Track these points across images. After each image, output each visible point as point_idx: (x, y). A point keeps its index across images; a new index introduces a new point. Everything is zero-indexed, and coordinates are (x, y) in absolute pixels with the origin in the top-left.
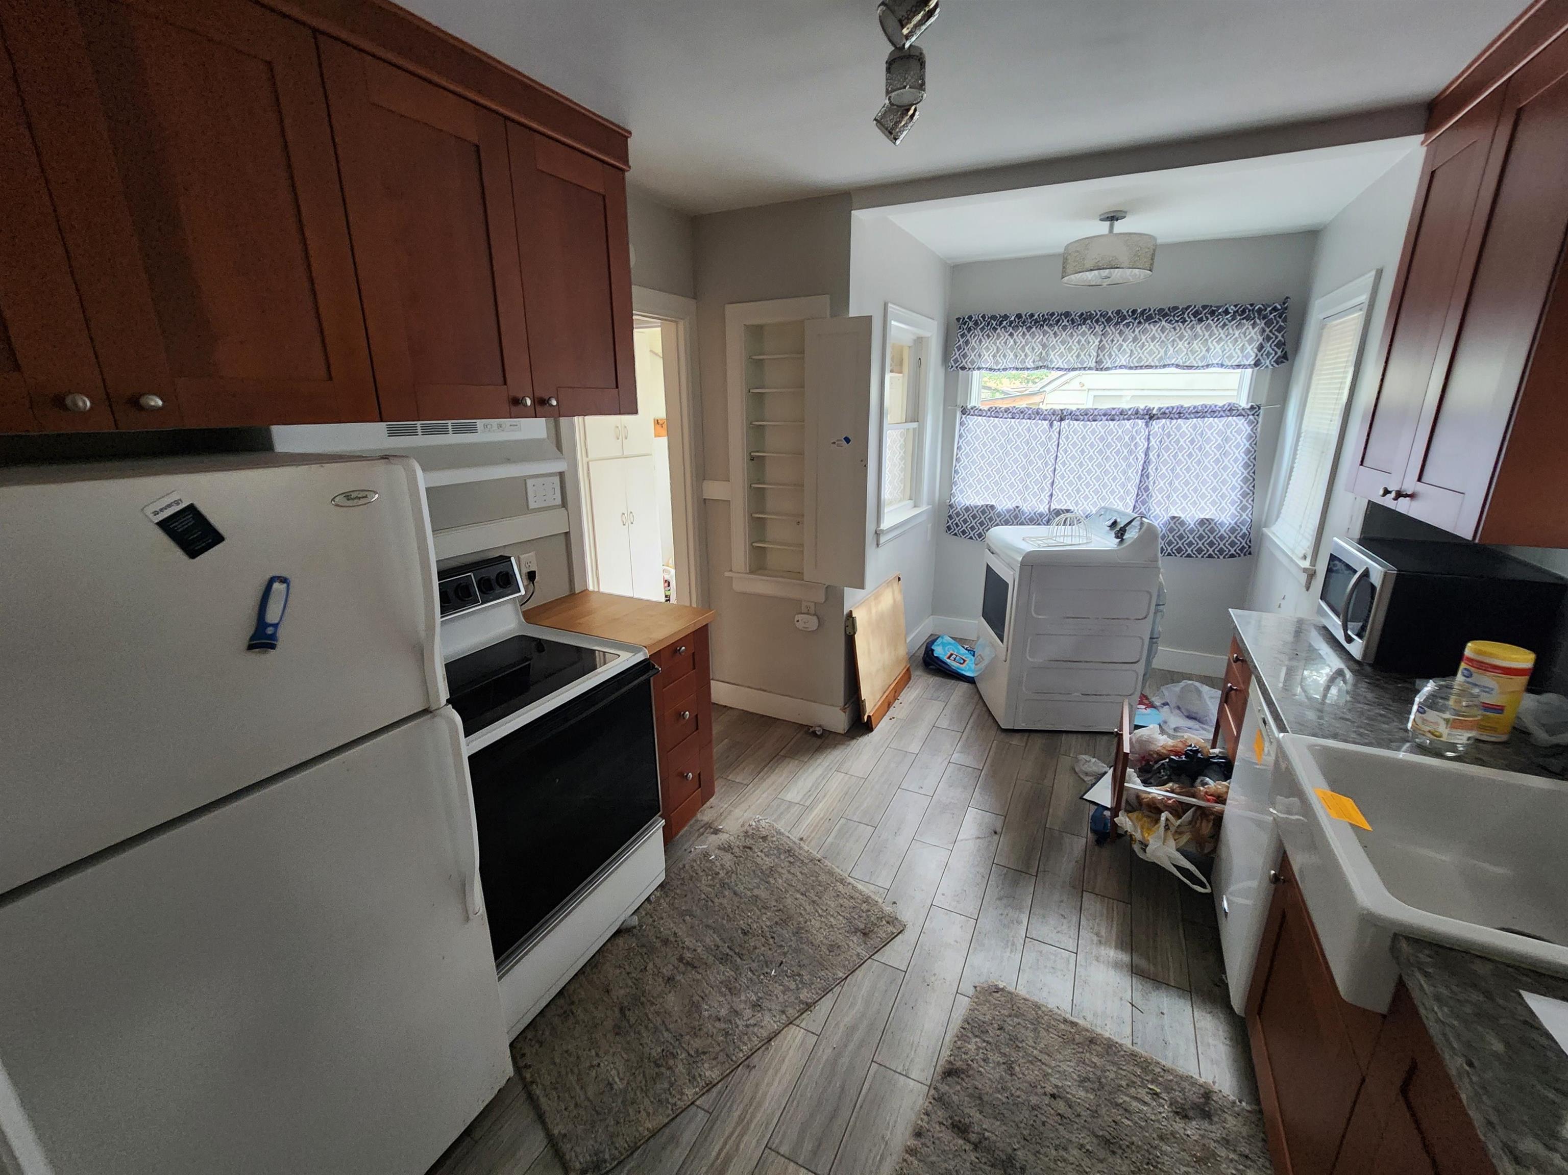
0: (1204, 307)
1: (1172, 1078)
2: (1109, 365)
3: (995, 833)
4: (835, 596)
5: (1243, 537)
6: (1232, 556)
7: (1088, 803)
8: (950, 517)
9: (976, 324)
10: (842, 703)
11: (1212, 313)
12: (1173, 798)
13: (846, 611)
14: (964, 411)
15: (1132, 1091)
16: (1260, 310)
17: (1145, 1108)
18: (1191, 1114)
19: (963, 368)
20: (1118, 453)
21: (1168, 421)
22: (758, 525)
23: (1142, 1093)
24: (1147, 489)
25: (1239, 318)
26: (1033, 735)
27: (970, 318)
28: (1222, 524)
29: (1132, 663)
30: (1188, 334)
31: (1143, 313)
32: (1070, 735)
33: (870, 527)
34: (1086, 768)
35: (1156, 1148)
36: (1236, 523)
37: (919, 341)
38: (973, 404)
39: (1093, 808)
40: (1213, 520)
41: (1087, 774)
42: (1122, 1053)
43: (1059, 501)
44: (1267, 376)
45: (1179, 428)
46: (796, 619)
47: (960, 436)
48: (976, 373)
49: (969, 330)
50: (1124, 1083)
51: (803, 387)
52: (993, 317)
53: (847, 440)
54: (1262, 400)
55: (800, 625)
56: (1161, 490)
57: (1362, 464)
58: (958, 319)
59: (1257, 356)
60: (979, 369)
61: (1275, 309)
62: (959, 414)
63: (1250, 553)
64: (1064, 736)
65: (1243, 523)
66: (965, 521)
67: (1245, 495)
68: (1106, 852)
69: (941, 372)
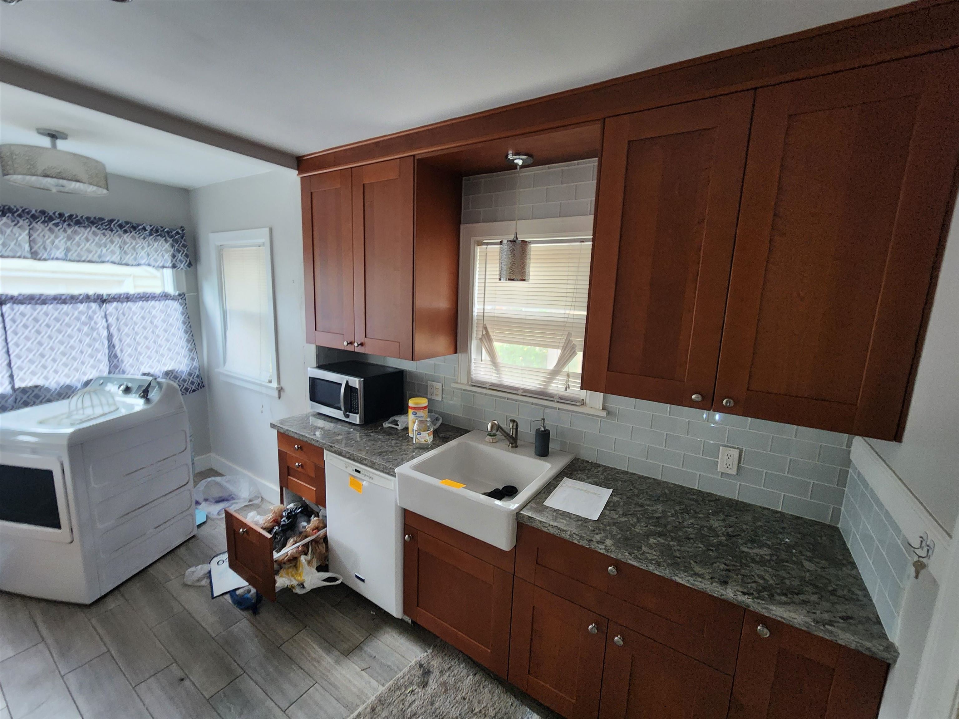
0: (127, 223)
1: (407, 677)
2: (45, 256)
3: (182, 680)
5: (198, 376)
6: (194, 391)
7: (221, 597)
11: (134, 228)
12: (299, 545)
15: (407, 704)
16: (168, 232)
17: (417, 703)
18: (426, 680)
20: (79, 330)
21: (120, 304)
23: (410, 698)
24: (116, 356)
25: (155, 235)
26: (122, 589)
28: (182, 372)
29: (185, 485)
30: (117, 240)
31: (71, 216)
32: (155, 566)
34: (195, 577)
35: (436, 711)
36: (190, 369)
39: (228, 597)
40: (174, 370)
41: (199, 580)
42: (386, 695)
43: (22, 380)
44: (183, 274)
45: (130, 309)
50: (401, 706)
54: (184, 290)
56: (130, 356)
57: (316, 330)
59: (172, 261)
61: (178, 233)
63: (204, 386)
64: (151, 570)
65: (195, 368)
67: (191, 350)
68: (265, 614)
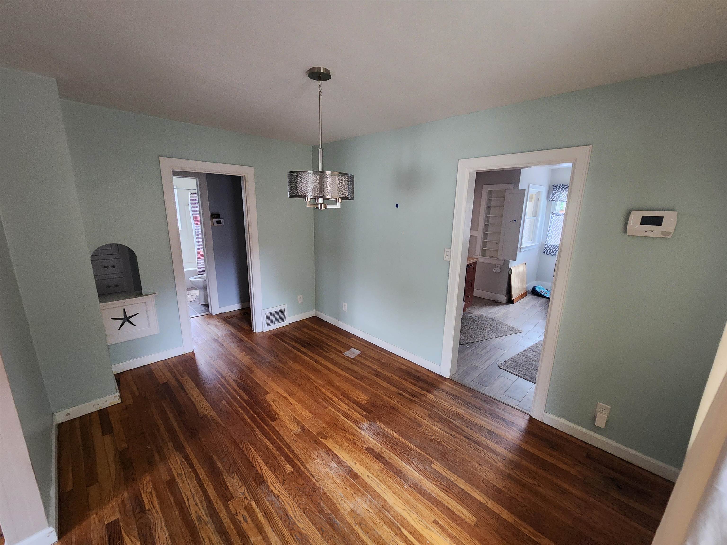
4: (506, 263)
8: (545, 248)
9: (559, 187)
10: (505, 294)
13: (509, 268)
14: (553, 214)
19: (553, 201)
22: (484, 243)
27: (557, 185)
33: (519, 246)
37: (539, 193)
38: (556, 212)
46: (494, 269)
47: (551, 222)
48: (558, 202)
49: (557, 189)
51: (503, 206)
52: (566, 185)
53: (515, 221)
55: (495, 271)
58: (553, 186)
60: (559, 201)
62: (551, 215)
66: (551, 250)
69: (546, 201)
